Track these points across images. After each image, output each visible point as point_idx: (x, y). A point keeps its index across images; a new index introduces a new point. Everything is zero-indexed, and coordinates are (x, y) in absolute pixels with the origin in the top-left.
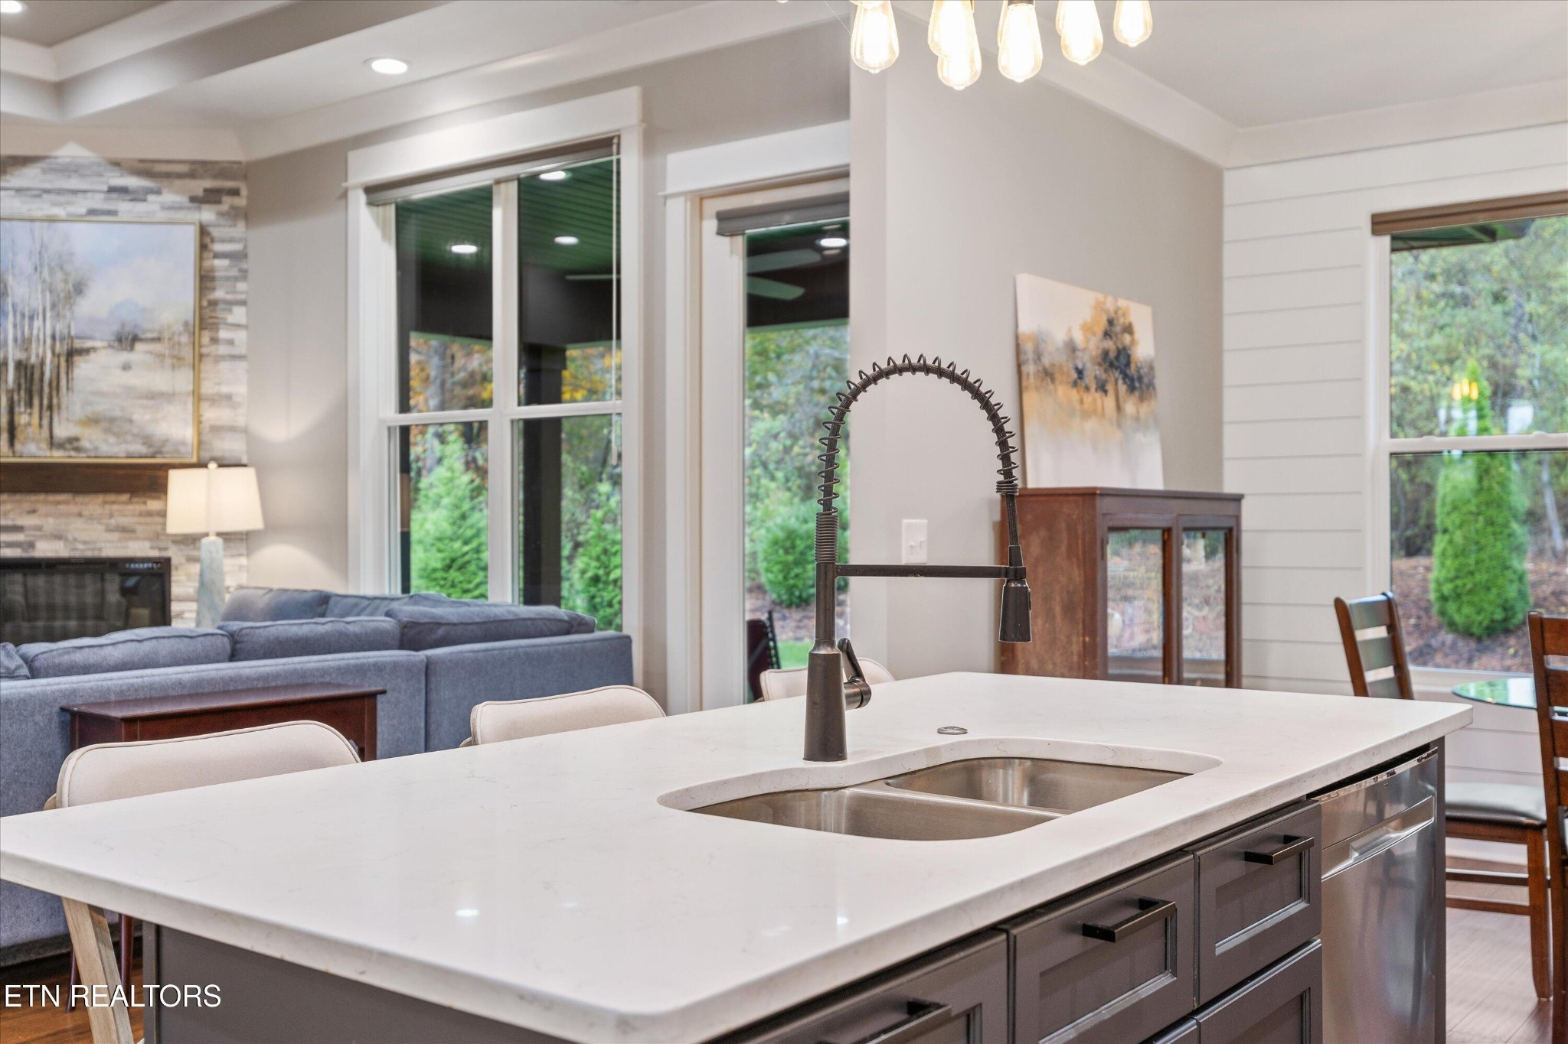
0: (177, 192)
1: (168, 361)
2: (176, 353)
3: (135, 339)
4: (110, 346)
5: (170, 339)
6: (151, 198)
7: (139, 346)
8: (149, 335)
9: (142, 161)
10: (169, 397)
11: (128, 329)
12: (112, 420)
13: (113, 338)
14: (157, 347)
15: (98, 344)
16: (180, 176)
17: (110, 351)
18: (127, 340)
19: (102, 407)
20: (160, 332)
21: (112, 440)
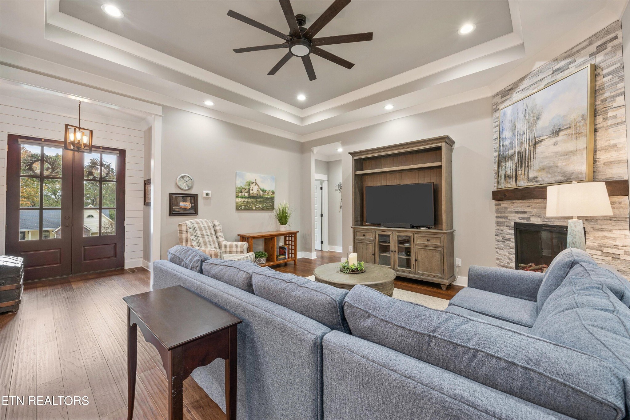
0: (582, 57)
1: (574, 136)
2: (578, 131)
3: (560, 130)
4: (550, 137)
5: (575, 126)
6: (570, 66)
7: (561, 133)
8: (565, 127)
9: (566, 52)
10: (573, 153)
11: (556, 127)
12: (549, 168)
13: (550, 133)
14: (569, 131)
15: (545, 137)
16: (584, 48)
17: (549, 139)
18: (556, 132)
19: (546, 163)
20: (570, 124)
21: (549, 176)
